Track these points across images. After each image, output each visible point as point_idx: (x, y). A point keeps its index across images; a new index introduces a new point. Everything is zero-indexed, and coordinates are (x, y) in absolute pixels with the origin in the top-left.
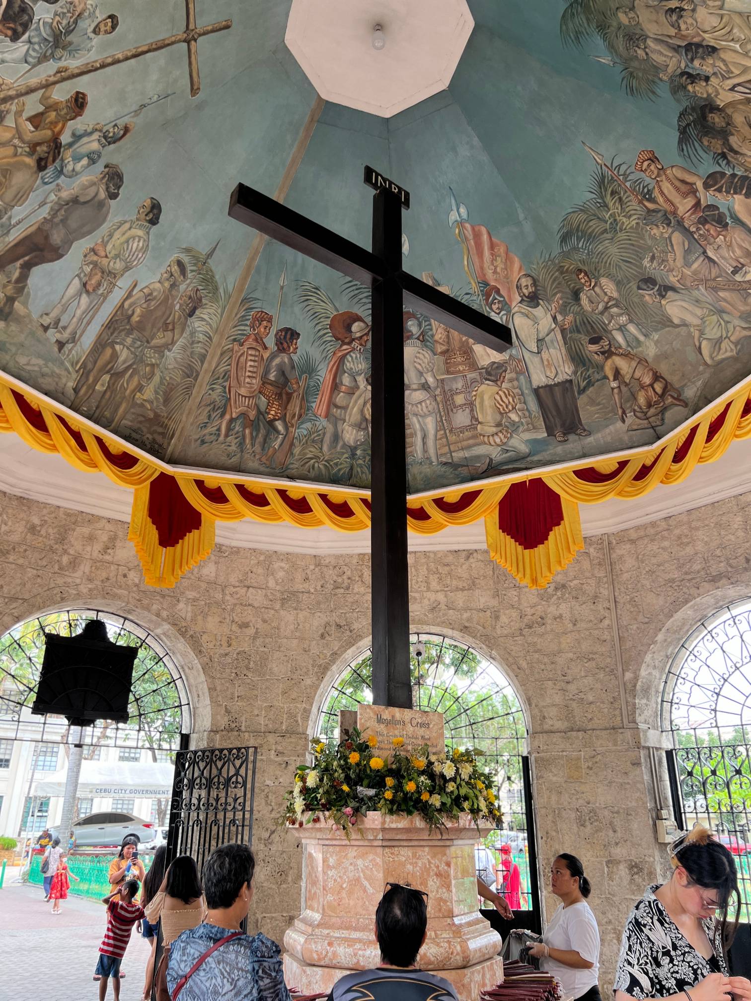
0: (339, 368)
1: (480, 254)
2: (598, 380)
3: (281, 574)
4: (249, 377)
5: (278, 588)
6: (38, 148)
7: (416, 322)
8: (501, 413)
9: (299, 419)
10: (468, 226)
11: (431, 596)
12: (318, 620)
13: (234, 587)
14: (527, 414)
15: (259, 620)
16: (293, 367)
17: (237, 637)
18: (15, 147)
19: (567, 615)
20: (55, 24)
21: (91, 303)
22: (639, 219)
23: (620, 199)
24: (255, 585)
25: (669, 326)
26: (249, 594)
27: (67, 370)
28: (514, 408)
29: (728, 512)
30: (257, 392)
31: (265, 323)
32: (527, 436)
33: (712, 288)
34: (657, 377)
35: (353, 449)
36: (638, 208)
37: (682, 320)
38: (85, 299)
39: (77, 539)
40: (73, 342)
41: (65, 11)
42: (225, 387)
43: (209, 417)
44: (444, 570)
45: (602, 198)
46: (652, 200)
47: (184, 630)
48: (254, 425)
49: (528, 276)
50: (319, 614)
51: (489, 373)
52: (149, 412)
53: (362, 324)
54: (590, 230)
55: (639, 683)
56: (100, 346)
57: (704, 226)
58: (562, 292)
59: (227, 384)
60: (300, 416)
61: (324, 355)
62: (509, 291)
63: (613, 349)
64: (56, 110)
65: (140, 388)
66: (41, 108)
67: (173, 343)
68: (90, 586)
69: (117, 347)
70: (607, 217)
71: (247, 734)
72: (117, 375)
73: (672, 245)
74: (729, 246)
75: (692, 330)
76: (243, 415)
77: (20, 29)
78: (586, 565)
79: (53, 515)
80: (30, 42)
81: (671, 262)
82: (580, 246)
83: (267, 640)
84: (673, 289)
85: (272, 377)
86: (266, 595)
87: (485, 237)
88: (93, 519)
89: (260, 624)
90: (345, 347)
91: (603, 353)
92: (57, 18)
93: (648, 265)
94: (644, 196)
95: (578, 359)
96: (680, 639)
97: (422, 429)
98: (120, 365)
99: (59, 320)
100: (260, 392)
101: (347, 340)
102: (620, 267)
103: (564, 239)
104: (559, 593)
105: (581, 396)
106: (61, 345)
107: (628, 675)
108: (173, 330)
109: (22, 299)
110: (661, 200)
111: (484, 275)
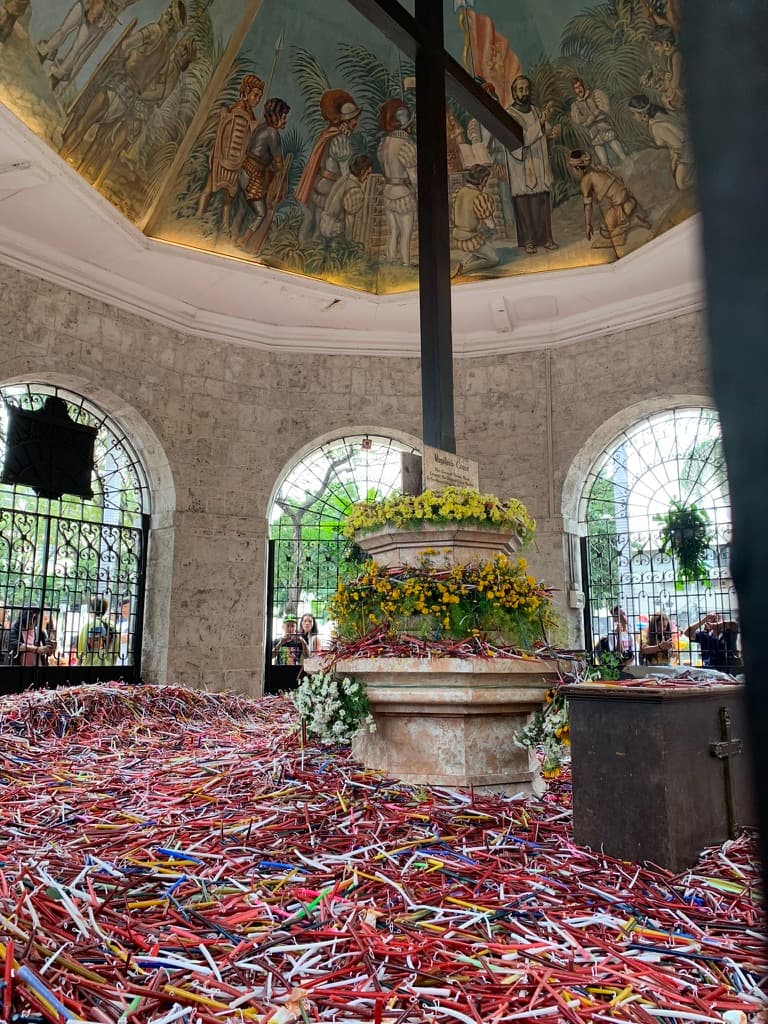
0: (324, 153)
1: (481, 47)
2: (573, 195)
3: (237, 368)
4: (234, 148)
5: (235, 381)
7: (406, 112)
8: (478, 219)
9: (279, 201)
10: (473, 13)
11: (385, 400)
12: (276, 415)
13: (193, 376)
14: (502, 221)
15: (218, 411)
16: (279, 144)
17: (197, 425)
19: (507, 422)
21: (90, 37)
22: (646, 32)
23: (632, 9)
24: (212, 376)
25: (651, 147)
26: (207, 385)
27: (58, 111)
28: (491, 214)
29: (663, 333)
30: (240, 166)
31: (255, 90)
32: (499, 244)
34: (629, 197)
35: (329, 241)
37: (665, 142)
38: (84, 31)
39: (40, 308)
40: (68, 79)
42: (208, 157)
43: (189, 188)
44: (397, 376)
45: (615, 6)
46: (663, 15)
47: (146, 412)
48: (234, 203)
49: (525, 78)
50: (275, 410)
51: (471, 176)
52: (131, 174)
53: (352, 106)
54: (595, 38)
55: (566, 481)
56: (93, 88)
58: (556, 101)
59: (210, 154)
60: (281, 198)
61: (312, 134)
62: (504, 91)
63: (593, 165)
65: (126, 146)
67: (163, 98)
68: (55, 359)
69: (110, 93)
70: (615, 26)
71: (210, 516)
72: (105, 127)
73: (671, 65)
75: (672, 152)
76: (223, 190)
78: (528, 376)
79: (13, 280)
81: (667, 82)
82: (582, 52)
83: (227, 431)
84: (664, 110)
85: (257, 151)
86: (224, 388)
87: (488, 29)
88: (53, 289)
89: (218, 415)
90: (332, 129)
91: (583, 168)
93: (644, 82)
94: (656, 10)
95: (558, 171)
96: (603, 445)
97: (398, 227)
98: (110, 116)
99: (57, 50)
100: (243, 167)
101: (336, 122)
102: (617, 81)
103: (566, 44)
104: (502, 402)
105: (557, 210)
106: (56, 81)
107: (558, 474)
108: (165, 83)
109: (22, 18)
110: (670, 16)
111: (481, 70)
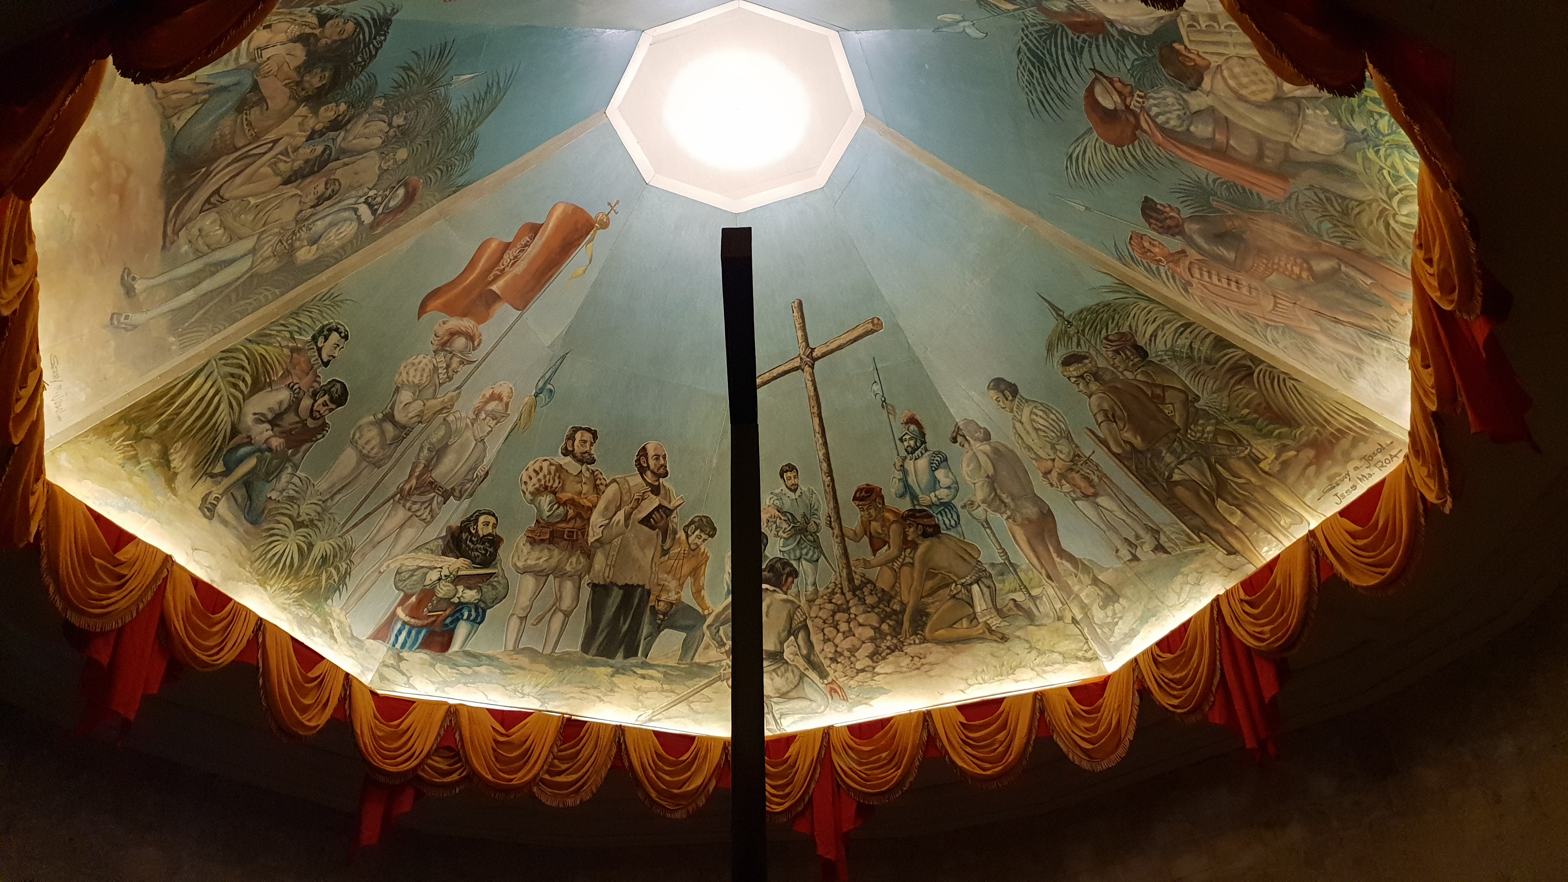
4: (1237, 286)
6: (909, 538)
16: (1204, 218)
18: (902, 565)
20: (785, 535)
27: (1196, 552)
30: (1265, 283)
31: (1146, 244)
38: (1104, 500)
41: (774, 526)
52: (1303, 454)
53: (1098, 90)
56: (1170, 500)
64: (870, 521)
65: (1253, 460)
66: (866, 539)
72: (1221, 488)
77: (788, 569)
80: (799, 559)
90: (1145, 126)
92: (781, 533)
98: (1205, 480)
100: (1265, 278)
101: (1132, 119)
106: (1160, 549)
108: (1164, 388)
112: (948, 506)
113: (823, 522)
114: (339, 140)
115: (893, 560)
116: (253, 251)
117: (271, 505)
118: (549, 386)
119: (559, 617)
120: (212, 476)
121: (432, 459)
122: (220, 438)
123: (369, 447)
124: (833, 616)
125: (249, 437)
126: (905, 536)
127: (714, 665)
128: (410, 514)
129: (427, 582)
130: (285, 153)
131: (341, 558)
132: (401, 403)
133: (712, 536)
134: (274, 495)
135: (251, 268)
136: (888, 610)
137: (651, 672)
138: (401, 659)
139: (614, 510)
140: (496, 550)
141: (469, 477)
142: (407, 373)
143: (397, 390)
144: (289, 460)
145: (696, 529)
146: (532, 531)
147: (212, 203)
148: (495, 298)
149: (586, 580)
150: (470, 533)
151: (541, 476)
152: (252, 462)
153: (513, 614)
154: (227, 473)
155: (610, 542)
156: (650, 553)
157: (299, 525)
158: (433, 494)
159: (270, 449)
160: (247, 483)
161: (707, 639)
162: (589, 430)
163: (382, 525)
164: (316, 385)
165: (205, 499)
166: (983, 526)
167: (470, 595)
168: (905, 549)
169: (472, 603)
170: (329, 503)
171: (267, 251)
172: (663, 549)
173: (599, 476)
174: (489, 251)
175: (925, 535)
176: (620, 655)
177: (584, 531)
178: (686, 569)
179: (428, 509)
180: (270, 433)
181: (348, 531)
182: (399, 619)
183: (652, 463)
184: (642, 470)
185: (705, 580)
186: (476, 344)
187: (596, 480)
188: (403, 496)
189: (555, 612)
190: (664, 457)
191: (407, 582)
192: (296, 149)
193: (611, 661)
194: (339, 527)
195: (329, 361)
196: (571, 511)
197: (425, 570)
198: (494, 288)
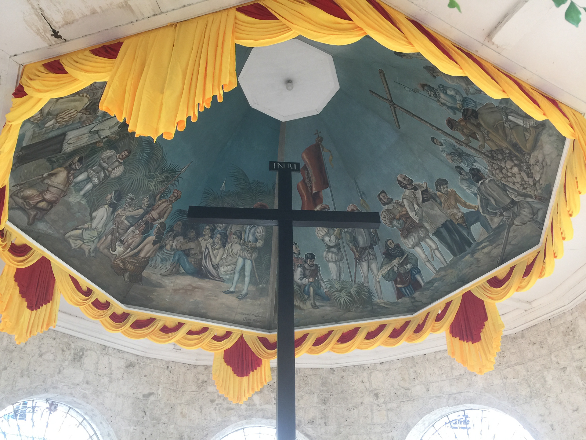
8: (58, 114)
18: (487, 135)
28: (57, 122)
33: (113, 232)
34: (52, 204)
36: (158, 191)
37: (95, 218)
45: (166, 171)
54: (152, 162)
57: (144, 224)
63: (72, 171)
64: (463, 131)
66: (471, 138)
70: (157, 173)
73: (137, 209)
74: (134, 237)
75: (89, 224)
80: (472, 164)
81: (129, 209)
84: (113, 212)
91: (70, 165)
93: (129, 196)
94: (163, 194)
102: (129, 179)
110: (160, 202)
112: (464, 100)
113: (458, 146)
114: (219, 229)
115: (485, 137)
116: (245, 259)
117: (328, 293)
118: (361, 192)
119: (436, 252)
120: (307, 299)
121: (355, 243)
122: (298, 291)
123: (334, 258)
124: (503, 173)
125: (304, 285)
126: (474, 124)
127: (501, 223)
128: (367, 261)
129: (396, 272)
130: (212, 246)
131: (362, 288)
132: (328, 241)
133: (447, 183)
134: (325, 290)
135: (251, 260)
136: (508, 155)
137: (483, 244)
138: (414, 298)
139: (413, 207)
140: (400, 248)
141: (372, 237)
142: (320, 234)
143: (323, 240)
144: (319, 281)
145: (440, 187)
146: (402, 235)
147: (216, 267)
148: (317, 193)
149: (430, 235)
150: (390, 249)
151: (387, 218)
152: (311, 289)
153: (425, 262)
154: (309, 295)
155: (423, 217)
156: (436, 208)
157: (340, 291)
158: (367, 251)
159: (311, 283)
160: (316, 293)
161: (488, 217)
162: (381, 192)
163: (363, 271)
164: (303, 260)
165: (311, 305)
166: (480, 93)
167: (409, 266)
168: (480, 129)
169: (412, 268)
170: (341, 280)
171: (248, 255)
172: (438, 203)
173: (398, 202)
174: (301, 187)
175: (476, 117)
176: (467, 248)
177: (413, 221)
178: (453, 202)
179: (371, 255)
180: (307, 279)
181: (355, 281)
182: (400, 287)
183: (405, 182)
184: (405, 187)
185: (463, 199)
186: (328, 208)
187: (399, 204)
188: (359, 260)
189: (434, 252)
190: (406, 177)
191: (390, 277)
192: (214, 242)
193: (467, 252)
194: (351, 282)
195: (299, 253)
196: (404, 219)
197: (392, 270)
198: (314, 192)
